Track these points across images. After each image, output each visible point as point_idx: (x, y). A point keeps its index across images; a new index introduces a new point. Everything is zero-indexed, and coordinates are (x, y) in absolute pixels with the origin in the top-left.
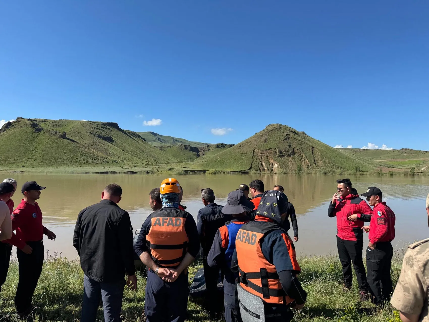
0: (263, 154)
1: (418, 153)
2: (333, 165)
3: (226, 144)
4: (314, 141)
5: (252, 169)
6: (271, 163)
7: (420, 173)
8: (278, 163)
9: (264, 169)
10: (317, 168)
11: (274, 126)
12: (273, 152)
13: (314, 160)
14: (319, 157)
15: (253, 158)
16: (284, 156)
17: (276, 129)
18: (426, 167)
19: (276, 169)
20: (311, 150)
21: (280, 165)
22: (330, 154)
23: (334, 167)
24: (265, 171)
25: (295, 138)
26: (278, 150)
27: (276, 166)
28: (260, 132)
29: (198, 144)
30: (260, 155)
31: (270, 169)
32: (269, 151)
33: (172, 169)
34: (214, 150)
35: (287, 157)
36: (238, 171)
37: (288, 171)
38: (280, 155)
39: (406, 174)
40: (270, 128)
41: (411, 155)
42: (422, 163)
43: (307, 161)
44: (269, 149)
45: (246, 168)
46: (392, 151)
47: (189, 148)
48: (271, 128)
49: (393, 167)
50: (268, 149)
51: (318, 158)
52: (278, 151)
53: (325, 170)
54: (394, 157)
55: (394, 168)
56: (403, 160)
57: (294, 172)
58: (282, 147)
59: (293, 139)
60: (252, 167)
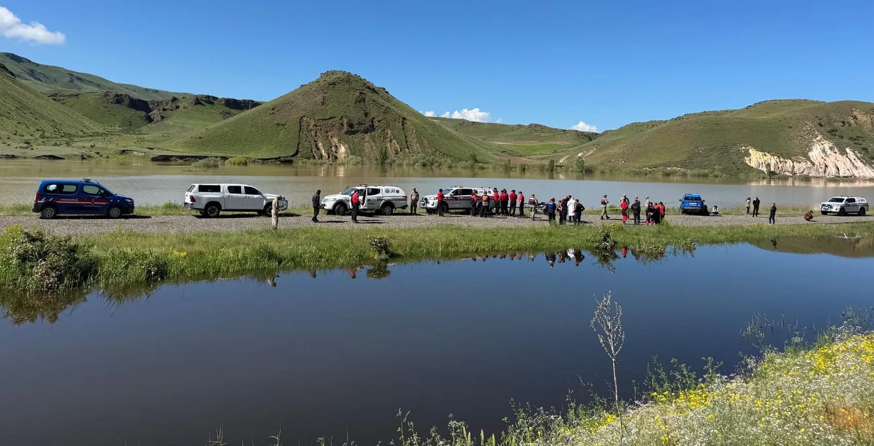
0: (319, 128)
1: (554, 132)
2: (436, 151)
3: (215, 96)
4: (405, 108)
5: (299, 155)
6: (333, 144)
7: (559, 166)
8: (347, 145)
9: (322, 156)
10: (411, 155)
11: (338, 76)
12: (337, 125)
13: (407, 142)
14: (413, 135)
15: (301, 134)
16: (357, 132)
17: (342, 80)
18: (566, 157)
19: (343, 155)
20: (401, 124)
21: (350, 148)
22: (430, 131)
23: (438, 155)
24: (324, 158)
25: (374, 101)
26: (345, 121)
27: (342, 149)
28: (311, 84)
29: (134, 91)
30: (313, 128)
31: (332, 156)
32: (330, 121)
33: (127, 150)
34: (190, 108)
35: (362, 134)
36: (272, 159)
37: (364, 159)
38: (350, 129)
39: (542, 169)
40: (330, 78)
41: (543, 135)
42: (560, 150)
43: (394, 143)
44: (331, 118)
45: (287, 153)
46: (516, 127)
47: (127, 101)
48: (332, 78)
49: (520, 156)
50: (328, 118)
51: (413, 139)
52: (347, 123)
53: (424, 159)
54: (520, 138)
55: (522, 158)
56: (533, 143)
57: (375, 162)
58: (352, 115)
59: (372, 102)
60: (300, 150)
